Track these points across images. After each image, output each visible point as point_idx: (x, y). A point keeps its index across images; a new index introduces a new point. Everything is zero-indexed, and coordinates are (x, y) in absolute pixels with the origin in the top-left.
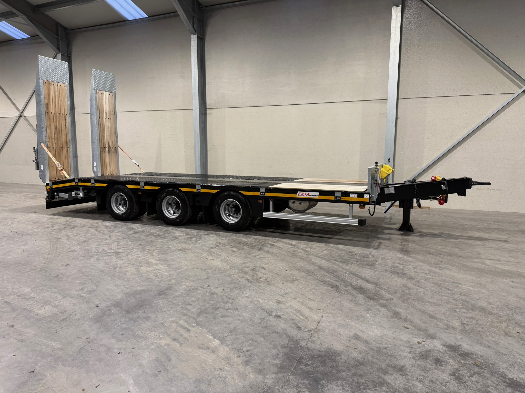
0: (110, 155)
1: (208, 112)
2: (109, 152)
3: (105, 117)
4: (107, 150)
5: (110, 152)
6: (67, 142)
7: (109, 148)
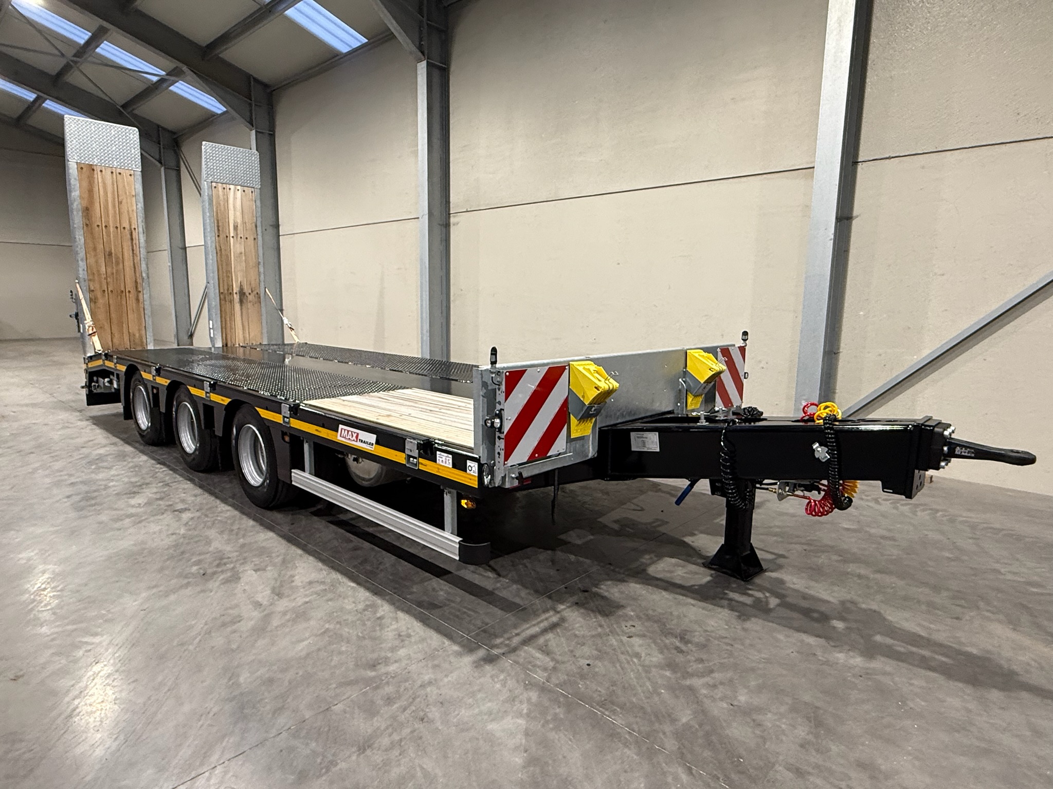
0: (244, 307)
1: (453, 220)
2: (241, 302)
3: (232, 234)
4: (236, 298)
5: (244, 301)
6: (136, 282)
7: (242, 294)
